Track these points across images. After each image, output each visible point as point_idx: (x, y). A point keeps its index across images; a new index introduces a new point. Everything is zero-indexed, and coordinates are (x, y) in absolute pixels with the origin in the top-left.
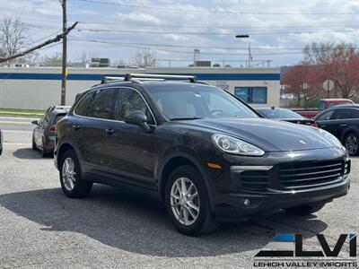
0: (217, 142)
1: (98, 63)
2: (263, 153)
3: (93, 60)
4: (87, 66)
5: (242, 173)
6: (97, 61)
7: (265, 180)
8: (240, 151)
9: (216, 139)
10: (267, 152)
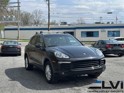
0: (55, 54)
1: (63, 24)
2: (69, 57)
3: (62, 23)
4: (59, 25)
5: (61, 64)
6: (63, 23)
7: (69, 66)
8: (62, 57)
9: (55, 53)
10: (70, 57)
